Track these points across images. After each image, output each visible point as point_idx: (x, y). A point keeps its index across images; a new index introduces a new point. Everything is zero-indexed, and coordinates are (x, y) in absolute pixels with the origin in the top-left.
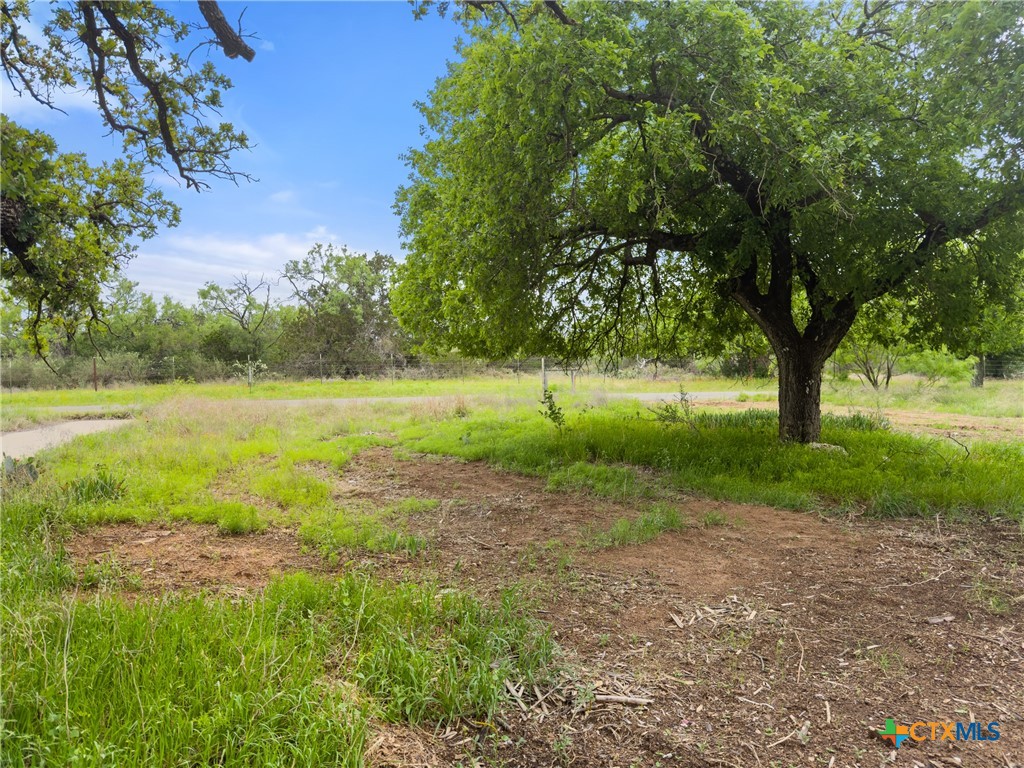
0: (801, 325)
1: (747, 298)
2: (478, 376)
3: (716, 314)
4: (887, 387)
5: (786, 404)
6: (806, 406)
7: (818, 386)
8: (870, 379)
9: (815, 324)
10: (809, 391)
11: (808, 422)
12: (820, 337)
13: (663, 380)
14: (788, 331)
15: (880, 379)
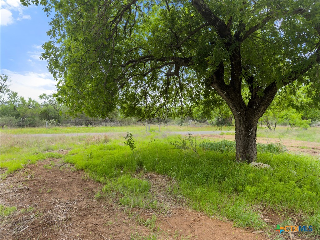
0: (247, 102)
1: (219, 87)
2: (134, 125)
3: (205, 97)
4: (274, 130)
5: (239, 141)
6: (249, 142)
7: (256, 132)
8: (268, 127)
9: (253, 100)
10: (251, 135)
11: (251, 150)
12: (256, 106)
13: (196, 127)
14: (240, 103)
15: (272, 127)
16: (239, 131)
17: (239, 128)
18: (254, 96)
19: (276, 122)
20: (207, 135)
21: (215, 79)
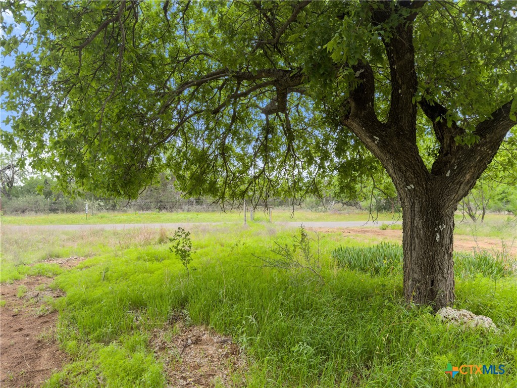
4: (482, 221)
5: (411, 253)
6: (436, 257)
7: (451, 231)
8: (470, 215)
9: (444, 159)
10: (440, 238)
11: (439, 277)
12: (453, 171)
13: (340, 214)
14: (412, 164)
15: (477, 215)
16: (412, 231)
17: (412, 223)
18: (446, 147)
19: (484, 207)
20: (355, 229)
21: (353, 109)
